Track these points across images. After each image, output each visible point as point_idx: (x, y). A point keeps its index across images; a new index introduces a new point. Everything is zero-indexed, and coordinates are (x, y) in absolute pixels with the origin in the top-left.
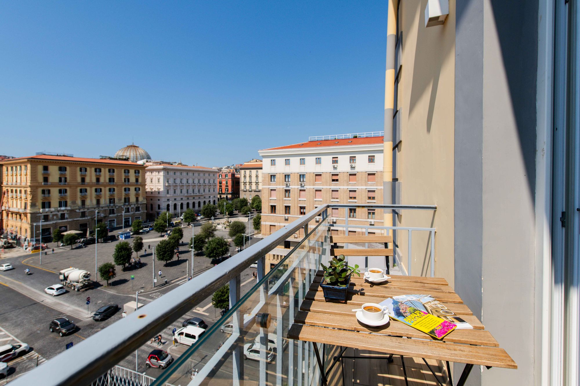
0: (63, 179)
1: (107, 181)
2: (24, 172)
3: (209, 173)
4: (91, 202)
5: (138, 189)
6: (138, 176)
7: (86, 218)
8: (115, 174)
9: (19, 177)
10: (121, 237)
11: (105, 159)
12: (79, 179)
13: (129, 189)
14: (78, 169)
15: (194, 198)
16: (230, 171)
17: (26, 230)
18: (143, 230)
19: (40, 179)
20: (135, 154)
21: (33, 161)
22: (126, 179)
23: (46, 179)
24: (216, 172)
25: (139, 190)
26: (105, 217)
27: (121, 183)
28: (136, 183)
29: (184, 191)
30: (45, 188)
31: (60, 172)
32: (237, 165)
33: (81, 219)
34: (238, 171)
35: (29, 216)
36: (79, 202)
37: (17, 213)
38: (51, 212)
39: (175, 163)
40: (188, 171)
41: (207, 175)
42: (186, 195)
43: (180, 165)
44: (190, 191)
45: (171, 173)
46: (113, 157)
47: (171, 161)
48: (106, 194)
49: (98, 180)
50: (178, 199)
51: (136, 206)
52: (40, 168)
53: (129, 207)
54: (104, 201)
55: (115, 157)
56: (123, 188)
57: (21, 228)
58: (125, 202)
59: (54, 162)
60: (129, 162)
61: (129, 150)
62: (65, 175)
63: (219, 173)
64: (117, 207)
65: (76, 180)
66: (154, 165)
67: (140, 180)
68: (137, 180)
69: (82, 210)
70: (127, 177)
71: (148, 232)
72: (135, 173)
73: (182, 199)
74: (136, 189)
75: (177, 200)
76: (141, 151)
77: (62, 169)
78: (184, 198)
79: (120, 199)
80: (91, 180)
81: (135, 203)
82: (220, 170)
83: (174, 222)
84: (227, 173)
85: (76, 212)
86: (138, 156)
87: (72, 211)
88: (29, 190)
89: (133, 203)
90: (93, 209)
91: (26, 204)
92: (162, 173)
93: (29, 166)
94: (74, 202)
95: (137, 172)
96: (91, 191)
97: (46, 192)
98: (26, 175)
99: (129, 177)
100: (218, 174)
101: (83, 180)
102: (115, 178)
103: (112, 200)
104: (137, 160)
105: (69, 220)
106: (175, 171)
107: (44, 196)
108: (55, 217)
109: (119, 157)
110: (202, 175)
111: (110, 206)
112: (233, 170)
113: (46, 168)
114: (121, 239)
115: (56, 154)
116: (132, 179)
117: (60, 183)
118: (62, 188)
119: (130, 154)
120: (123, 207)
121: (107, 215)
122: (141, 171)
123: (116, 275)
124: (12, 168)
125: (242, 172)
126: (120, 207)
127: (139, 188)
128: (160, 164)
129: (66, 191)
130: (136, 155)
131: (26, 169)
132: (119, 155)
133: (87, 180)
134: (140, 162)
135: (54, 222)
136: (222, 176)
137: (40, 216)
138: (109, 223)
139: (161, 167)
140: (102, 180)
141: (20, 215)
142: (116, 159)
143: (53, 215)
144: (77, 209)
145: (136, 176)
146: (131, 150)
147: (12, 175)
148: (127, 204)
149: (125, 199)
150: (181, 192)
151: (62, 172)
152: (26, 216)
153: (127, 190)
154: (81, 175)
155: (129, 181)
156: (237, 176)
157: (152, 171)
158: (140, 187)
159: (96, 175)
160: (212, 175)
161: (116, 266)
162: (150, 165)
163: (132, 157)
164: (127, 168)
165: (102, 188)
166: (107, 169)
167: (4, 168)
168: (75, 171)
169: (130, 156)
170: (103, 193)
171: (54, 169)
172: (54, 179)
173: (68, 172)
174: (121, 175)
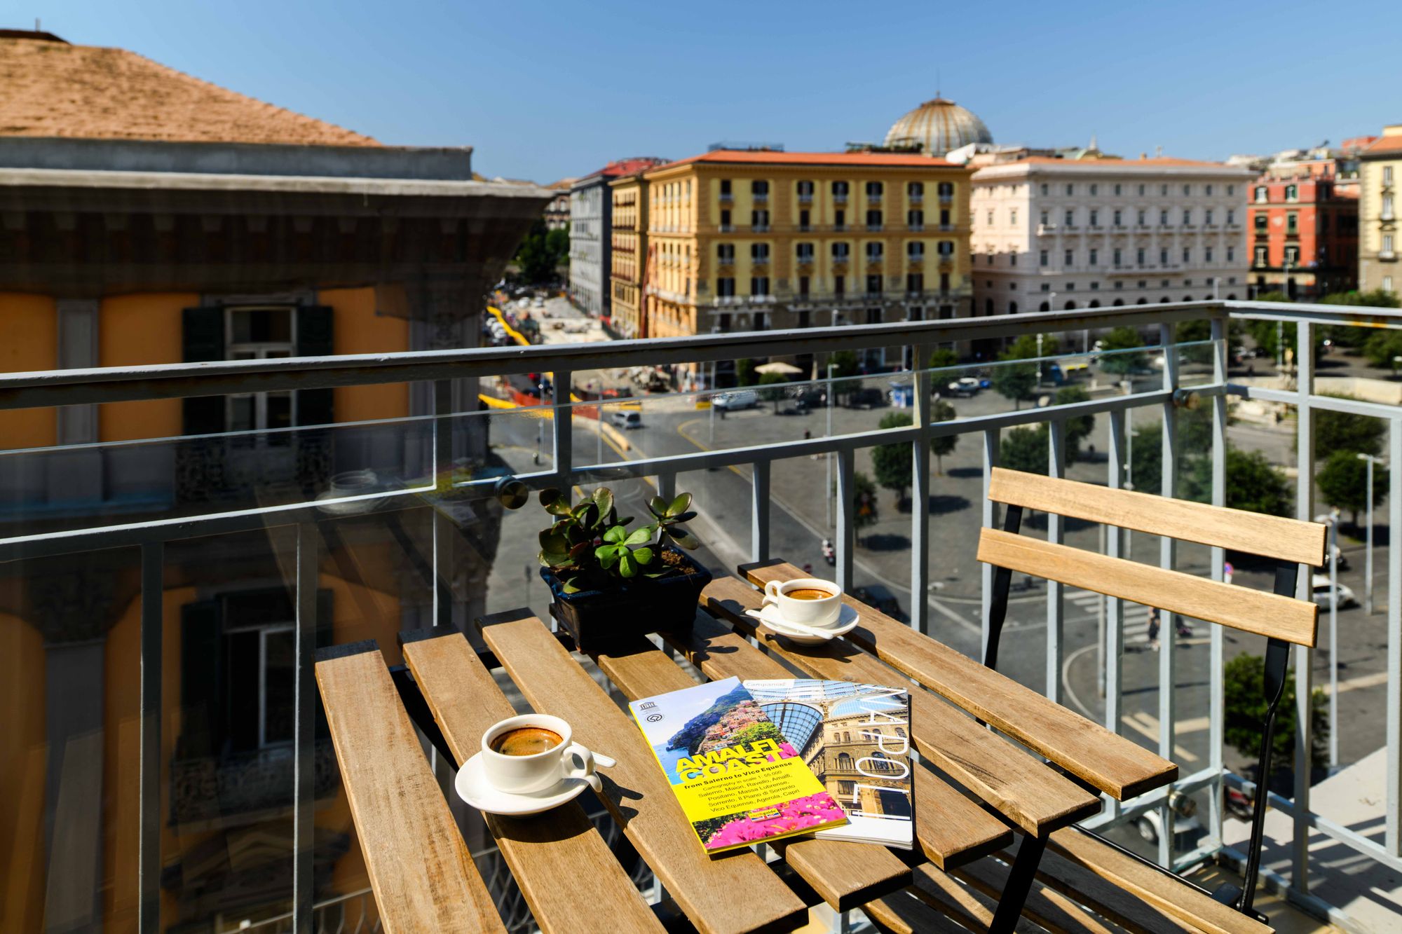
0: (761, 216)
1: (864, 220)
2: (685, 196)
3: (1206, 183)
4: (822, 285)
5: (946, 248)
6: (949, 205)
8: (884, 198)
9: (676, 211)
10: (898, 398)
11: (859, 151)
12: (795, 217)
13: (922, 245)
14: (794, 185)
15: (1142, 284)
16: (1310, 168)
18: (961, 384)
19: (715, 217)
20: (943, 128)
21: (703, 168)
22: (915, 215)
23: (726, 218)
24: (1242, 179)
25: (951, 250)
27: (899, 228)
28: (940, 228)
29: (1105, 256)
30: (726, 242)
31: (754, 197)
32: (1347, 143)
34: (1349, 167)
35: (693, 312)
36: (794, 283)
37: (673, 305)
38: (736, 307)
39: (1075, 149)
40: (1118, 181)
41: (1198, 191)
42: (1111, 270)
43: (1092, 158)
44: (1129, 255)
45: (1058, 190)
46: (878, 144)
47: (1058, 146)
48: (858, 258)
49: (840, 217)
50: (1082, 284)
51: (942, 302)
52: (715, 185)
53: (919, 304)
54: (855, 284)
55: (886, 145)
56: (906, 242)
58: (911, 287)
59: (742, 168)
60: (926, 158)
61: (926, 117)
62: (765, 203)
63: (1254, 179)
64: (888, 304)
65: (789, 219)
66: (1001, 161)
67: (954, 217)
68: (945, 217)
69: (801, 308)
70: (916, 208)
71: (975, 392)
72: (940, 193)
73: (1095, 286)
74: (940, 248)
75: (1077, 288)
76: (961, 118)
77: (760, 188)
78: (1105, 285)
79: (896, 280)
80: (823, 219)
81: (938, 293)
82: (1260, 169)
83: (1065, 368)
84: (1295, 181)
85: (787, 310)
86: (953, 134)
87: (779, 308)
88: (693, 244)
89: (932, 294)
90: (826, 307)
91: (688, 281)
92: (1024, 191)
93: (694, 181)
94: (783, 283)
95: (945, 190)
96: (823, 251)
97: (726, 252)
98: (689, 206)
99: (920, 205)
100: (1250, 187)
101: (805, 217)
102: (885, 210)
103: (874, 283)
104: (949, 147)
106: (1071, 180)
107: (723, 264)
108: (743, 323)
109: (895, 143)
110: (1176, 190)
111: (869, 298)
112: (1326, 167)
113: (726, 188)
114: (895, 403)
115: (747, 147)
116: (932, 215)
117: (754, 228)
118: (760, 241)
119: (928, 132)
120: (903, 303)
122: (956, 186)
123: (880, 518)
124: (665, 188)
125: (1374, 171)
126: (896, 303)
127: (951, 245)
128: (1020, 158)
129: (766, 248)
130: (947, 131)
131: (689, 191)
132: (897, 137)
133: (815, 219)
134: (956, 157)
136: (1267, 193)
137: (713, 316)
139: (1023, 167)
140: (850, 218)
141: (678, 310)
142: (886, 151)
143: (741, 316)
144: (790, 304)
145: (942, 204)
146: (931, 116)
147: (665, 208)
148: (915, 294)
149: (910, 277)
150: (1093, 260)
151: (759, 197)
152: (688, 313)
153: (916, 249)
154: (801, 204)
155: (921, 221)
156: (1344, 188)
157: (991, 183)
158: (955, 241)
159: (836, 204)
160: (1220, 190)
161: (879, 487)
162: (988, 165)
163: (934, 141)
164: (916, 179)
165: (851, 242)
166: (863, 185)
167: (652, 188)
168: (788, 193)
169: (928, 138)
170: (851, 257)
171: (742, 189)
172: (742, 215)
173: (771, 197)
174: (900, 201)
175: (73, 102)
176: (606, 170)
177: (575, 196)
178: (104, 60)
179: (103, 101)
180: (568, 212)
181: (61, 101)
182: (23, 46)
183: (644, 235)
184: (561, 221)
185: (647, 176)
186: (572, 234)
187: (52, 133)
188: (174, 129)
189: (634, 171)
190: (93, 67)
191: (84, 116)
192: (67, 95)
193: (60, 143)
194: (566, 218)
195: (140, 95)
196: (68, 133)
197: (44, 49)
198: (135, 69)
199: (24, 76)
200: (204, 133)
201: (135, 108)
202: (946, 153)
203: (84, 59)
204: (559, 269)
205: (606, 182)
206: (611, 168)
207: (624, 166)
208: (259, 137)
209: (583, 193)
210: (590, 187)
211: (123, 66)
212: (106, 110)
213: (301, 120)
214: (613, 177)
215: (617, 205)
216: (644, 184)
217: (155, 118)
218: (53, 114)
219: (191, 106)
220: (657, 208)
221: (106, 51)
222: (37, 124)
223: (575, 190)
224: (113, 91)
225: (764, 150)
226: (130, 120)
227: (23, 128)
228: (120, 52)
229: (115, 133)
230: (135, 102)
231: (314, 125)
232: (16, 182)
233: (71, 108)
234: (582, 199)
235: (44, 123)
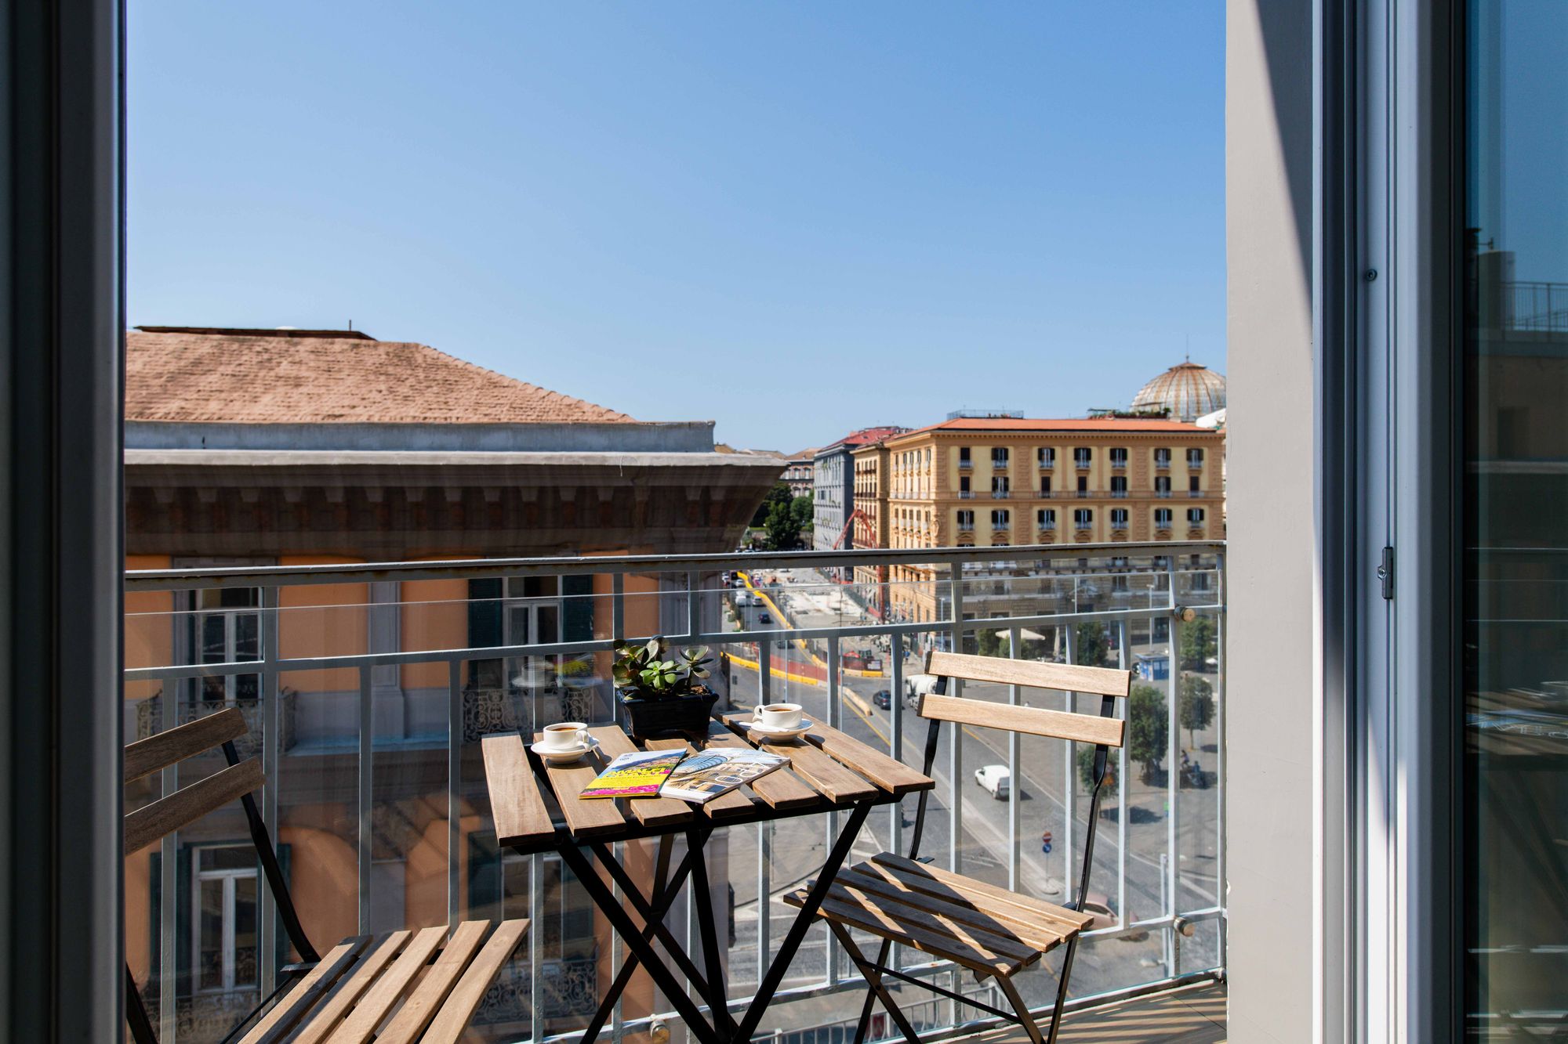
0: (1001, 482)
1: (1107, 486)
2: (924, 464)
5: (1196, 515)
6: (1199, 471)
8: (1129, 464)
9: (916, 478)
10: (1144, 671)
11: (1102, 417)
12: (1036, 484)
13: (1169, 512)
14: (1035, 451)
17: (928, 612)
19: (955, 484)
20: (1192, 392)
21: (942, 435)
22: (1162, 481)
23: (965, 484)
25: (1202, 518)
26: (1100, 598)
27: (1145, 495)
28: (1190, 494)
30: (965, 508)
31: (994, 463)
33: (1040, 596)
35: (932, 577)
37: (911, 570)
38: (976, 573)
46: (1123, 410)
48: (1102, 524)
49: (1082, 484)
51: (1193, 571)
52: (955, 452)
55: (1132, 410)
56: (1153, 509)
57: (918, 607)
59: (981, 435)
60: (1173, 423)
61: (1175, 382)
62: (1005, 470)
64: (1134, 570)
65: (1030, 486)
67: (1204, 484)
68: (1194, 484)
69: (1043, 574)
70: (1163, 475)
72: (1189, 458)
74: (1190, 515)
76: (1212, 382)
77: (999, 455)
80: (1064, 486)
81: (1188, 561)
85: (1028, 577)
86: (1204, 398)
87: (1019, 573)
88: (933, 510)
90: (1069, 573)
93: (934, 449)
95: (1194, 455)
96: (1065, 517)
97: (966, 518)
98: (928, 473)
99: (1168, 471)
101: (1046, 484)
102: (1129, 476)
104: (1199, 412)
105: (1014, 597)
107: (962, 529)
108: (983, 587)
109: (1141, 409)
111: (1114, 565)
113: (965, 454)
114: (1142, 677)
115: (987, 415)
116: (1180, 481)
117: (994, 495)
118: (999, 508)
119: (1177, 396)
120: (1150, 570)
121: (1107, 592)
122: (1206, 451)
124: (905, 455)
126: (1142, 569)
127: (1202, 512)
129: (1006, 516)
130: (1198, 395)
131: (929, 458)
132: (1143, 402)
133: (1056, 485)
134: (1206, 422)
135: (982, 598)
140: (1092, 485)
141: (917, 576)
142: (1132, 416)
143: (981, 582)
144: (1031, 570)
145: (1191, 470)
146: (1181, 376)
147: (905, 475)
151: (999, 464)
152: (927, 579)
153: (1164, 516)
154: (1042, 470)
155: (1168, 487)
158: (1206, 508)
159: (1078, 471)
163: (1183, 406)
164: (1163, 444)
165: (1094, 509)
166: (1107, 451)
167: (892, 456)
168: (1028, 459)
169: (1177, 403)
170: (1094, 524)
171: (981, 456)
172: (981, 482)
173: (1011, 463)
174: (1146, 467)
175: (380, 391)
176: (847, 439)
177: (818, 465)
178: (404, 353)
179: (404, 390)
180: (812, 480)
181: (371, 391)
182: (340, 344)
183: (884, 502)
184: (806, 489)
185: (887, 445)
186: (815, 501)
187: (364, 419)
188: (462, 413)
189: (875, 440)
190: (395, 360)
191: (389, 403)
192: (374, 386)
193: (370, 427)
194: (810, 486)
195: (434, 384)
196: (375, 420)
197: (357, 346)
198: (429, 360)
199: (340, 371)
200: (486, 415)
201: (429, 395)
202: (1196, 418)
203: (388, 354)
204: (803, 536)
205: (847, 451)
206: (853, 438)
207: (865, 434)
208: (531, 418)
209: (825, 462)
210: (833, 455)
211: (420, 360)
212: (406, 398)
213: (567, 401)
214: (854, 446)
215: (858, 473)
216: (884, 451)
217: (446, 403)
218: (364, 402)
219: (476, 392)
220: (897, 476)
221: (405, 346)
222: (352, 411)
223: (818, 459)
224: (412, 381)
225: (1004, 417)
226: (425, 405)
227: (341, 416)
228: (417, 346)
229: (414, 417)
230: (430, 390)
231: (578, 405)
232: (336, 462)
233: (378, 397)
234: (824, 468)
235: (358, 411)
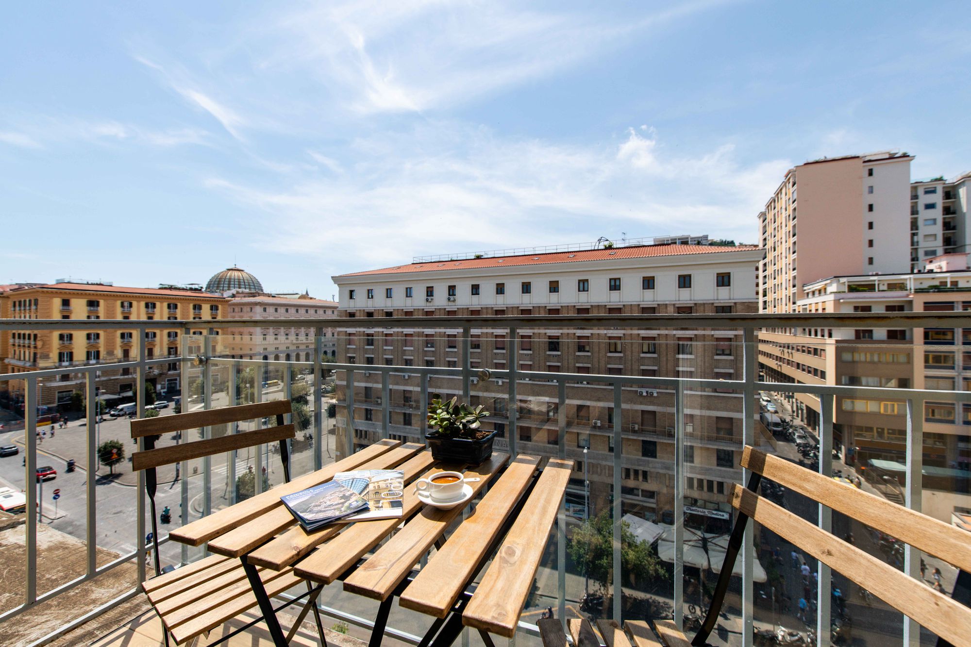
6: (216, 314)
7: (130, 376)
8: (178, 310)
9: (27, 316)
13: (201, 332)
14: (119, 303)
15: (307, 347)
21: (45, 292)
25: (217, 335)
26: (161, 375)
29: (292, 336)
30: (66, 331)
31: (89, 308)
33: (122, 377)
36: (119, 353)
42: (294, 342)
44: (302, 336)
45: (270, 309)
46: (178, 286)
48: (162, 341)
50: (282, 346)
52: (57, 301)
54: (160, 350)
55: (184, 287)
56: (192, 331)
59: (79, 293)
62: (97, 311)
69: (124, 364)
70: (197, 314)
72: (211, 309)
73: (288, 348)
74: (212, 333)
75: (280, 349)
77: (92, 304)
78: (292, 347)
80: (139, 319)
91: (35, 355)
92: (256, 309)
94: (110, 353)
95: (214, 308)
97: (66, 338)
98: (36, 312)
99: (200, 314)
102: (179, 315)
103: (173, 350)
105: (103, 379)
106: (277, 306)
107: (63, 344)
108: (80, 375)
111: (169, 358)
113: (66, 303)
115: (85, 282)
118: (93, 331)
121: (165, 371)
122: (220, 306)
124: (20, 302)
127: (217, 332)
128: (255, 296)
129: (97, 335)
131: (36, 304)
135: (78, 382)
138: (167, 383)
139: (256, 300)
145: (212, 314)
150: (287, 338)
151: (92, 308)
153: (198, 334)
154: (123, 311)
157: (240, 306)
158: (219, 331)
159: (148, 312)
164: (197, 303)
166: (165, 304)
171: (79, 304)
173: (101, 308)
174: (188, 312)
